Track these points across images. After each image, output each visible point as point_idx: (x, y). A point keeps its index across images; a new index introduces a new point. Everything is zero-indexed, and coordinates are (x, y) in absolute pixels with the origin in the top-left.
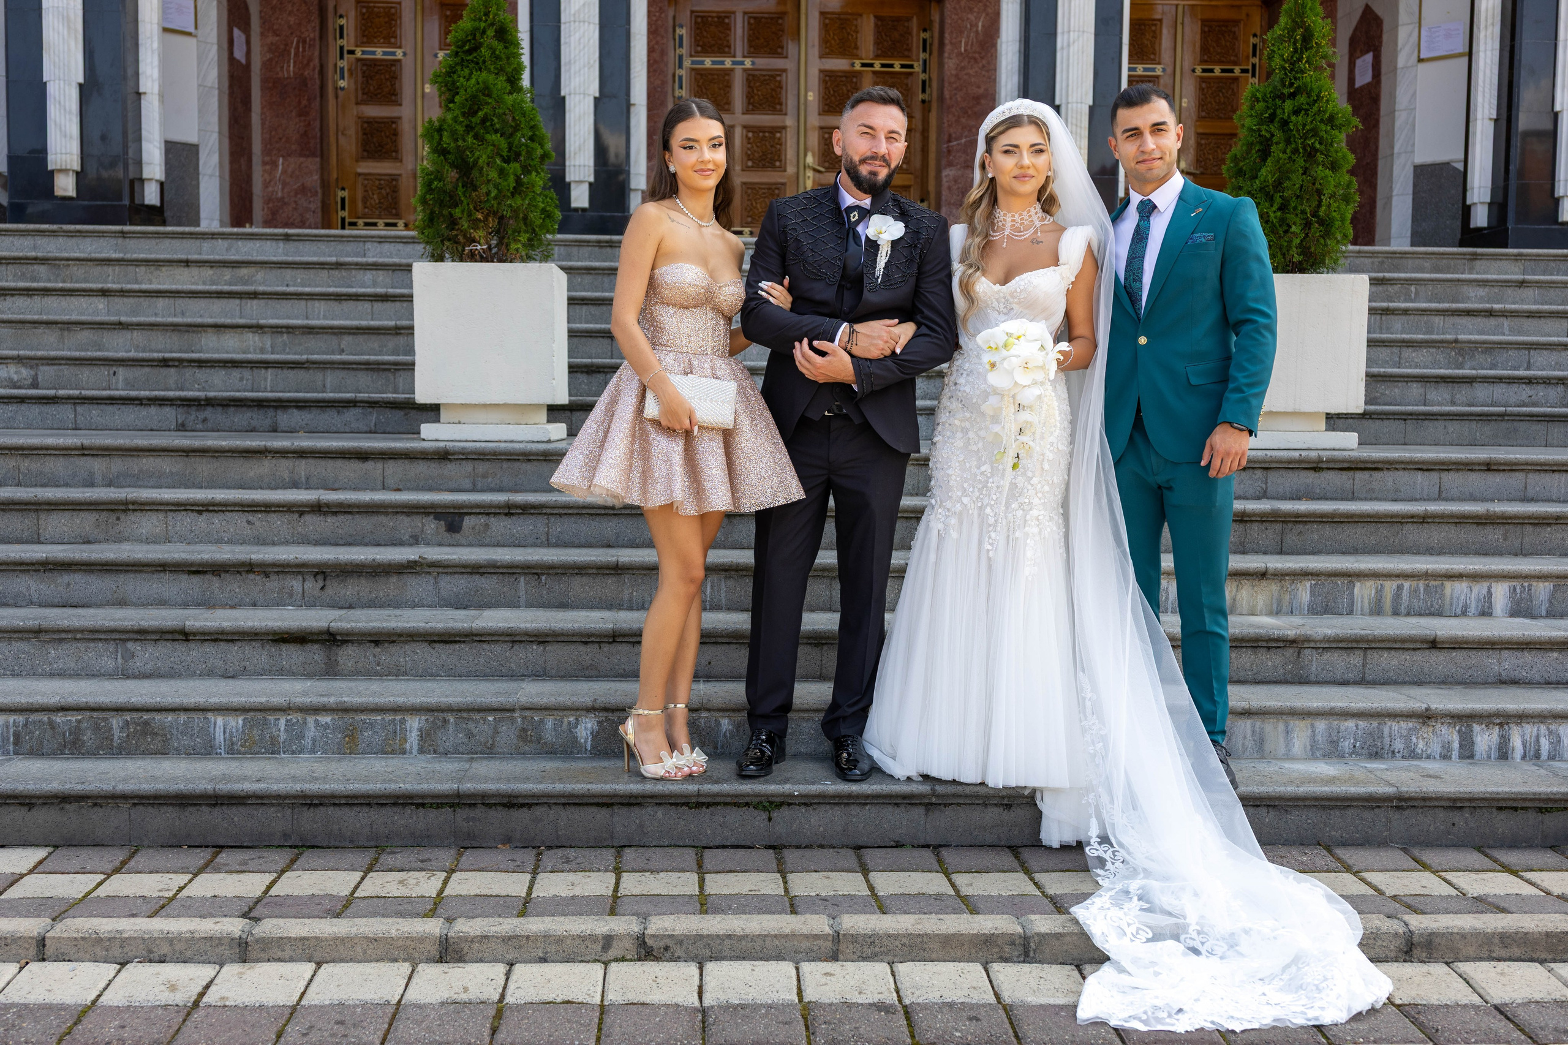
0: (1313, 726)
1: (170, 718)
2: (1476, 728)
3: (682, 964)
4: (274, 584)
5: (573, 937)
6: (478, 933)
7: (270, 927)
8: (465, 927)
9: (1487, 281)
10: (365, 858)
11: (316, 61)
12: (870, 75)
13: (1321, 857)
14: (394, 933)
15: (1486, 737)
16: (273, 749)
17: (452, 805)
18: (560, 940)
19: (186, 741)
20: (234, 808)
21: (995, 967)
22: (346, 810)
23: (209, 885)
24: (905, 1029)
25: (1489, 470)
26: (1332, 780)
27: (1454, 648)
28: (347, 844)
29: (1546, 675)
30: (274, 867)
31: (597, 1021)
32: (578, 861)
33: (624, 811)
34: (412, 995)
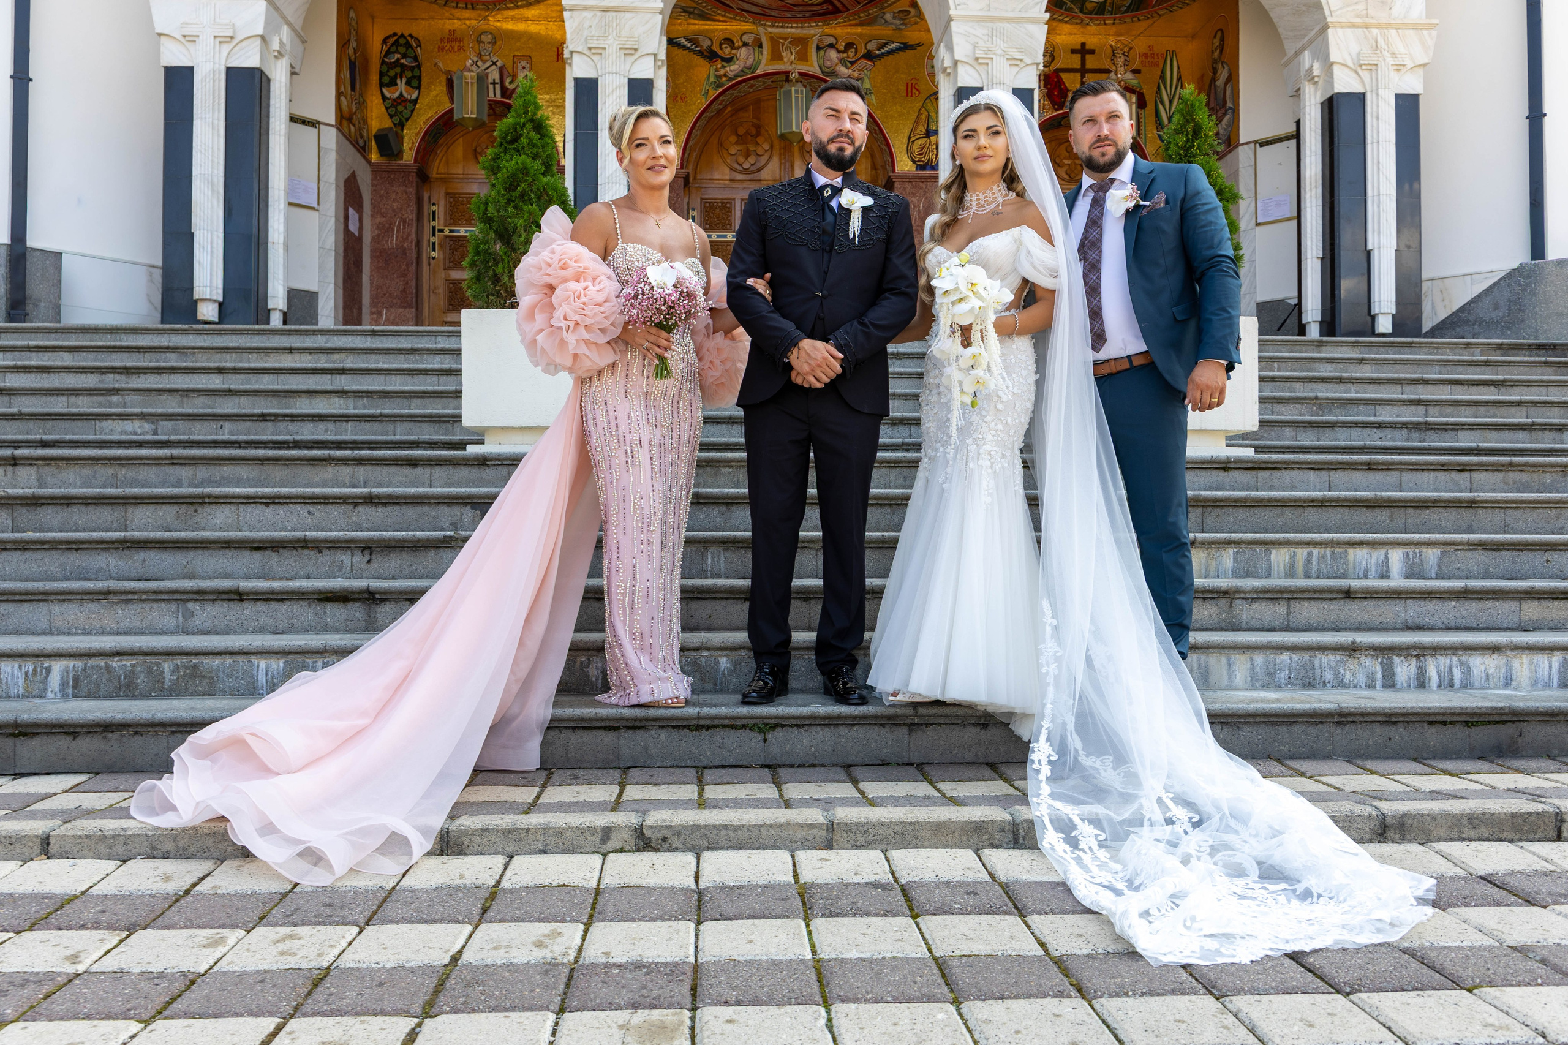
0: (1252, 659)
1: (217, 660)
2: (1396, 660)
3: (679, 854)
4: (326, 558)
5: (572, 829)
6: (479, 826)
8: (467, 821)
9: (1334, 359)
11: (413, 236)
13: (1276, 768)
15: (1405, 668)
18: (559, 832)
19: (231, 682)
21: (987, 853)
24: (903, 903)
25: (1369, 469)
26: (1277, 701)
27: (1365, 598)
29: (1446, 621)
31: (591, 901)
32: (586, 777)
33: (629, 733)
34: (407, 883)
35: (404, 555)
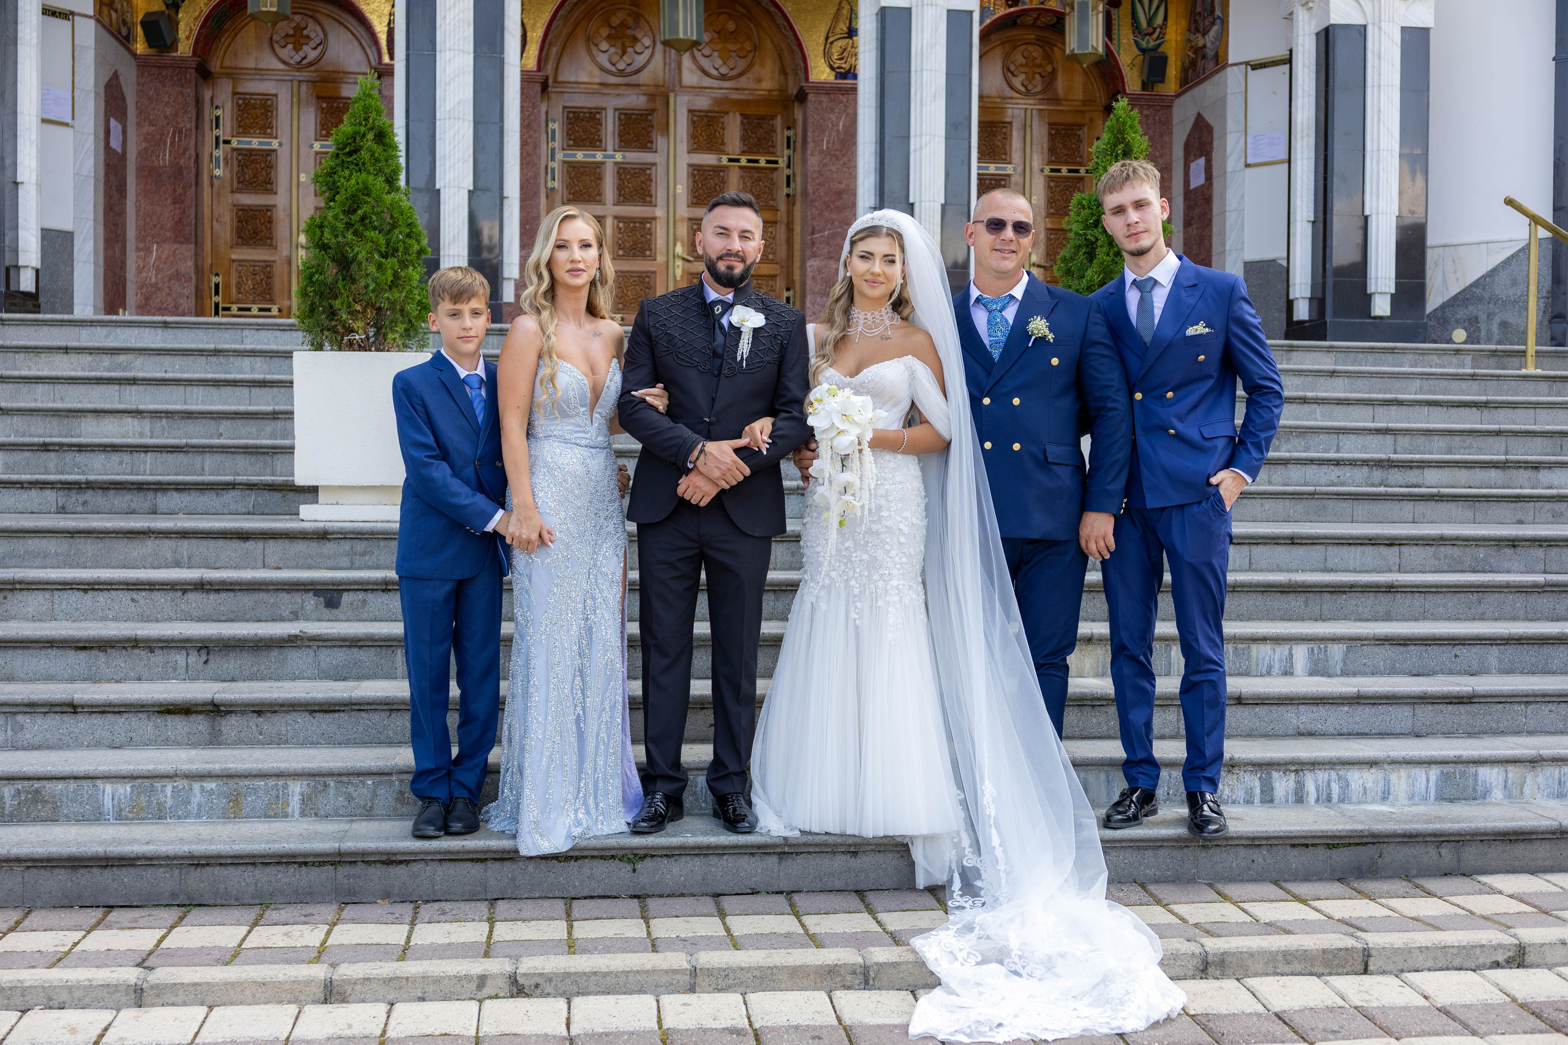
1: (60, 785)
3: (551, 1000)
4: (159, 658)
5: (450, 979)
6: (361, 976)
7: (163, 975)
8: (348, 971)
10: (251, 914)
11: (193, 150)
12: (737, 170)
13: (1135, 896)
14: (281, 977)
16: (160, 814)
17: (333, 864)
18: (437, 980)
19: (75, 808)
20: (124, 869)
21: (838, 994)
22: (231, 869)
23: (101, 940)
28: (233, 902)
30: (164, 924)
32: (454, 912)
33: (497, 865)
34: (299, 1033)
35: (245, 655)
